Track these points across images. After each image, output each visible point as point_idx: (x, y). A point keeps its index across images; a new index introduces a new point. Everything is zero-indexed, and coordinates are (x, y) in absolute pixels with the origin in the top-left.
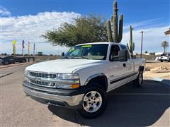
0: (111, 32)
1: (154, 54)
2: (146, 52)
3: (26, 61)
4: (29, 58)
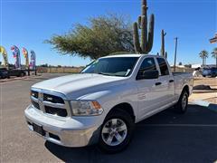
1: (190, 66)
2: (180, 64)
3: (25, 74)
4: (29, 70)
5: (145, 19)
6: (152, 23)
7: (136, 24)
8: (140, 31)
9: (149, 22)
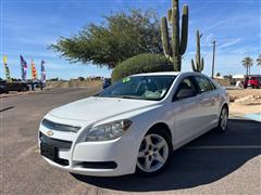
0: (168, 39)
1: (231, 77)
2: (218, 75)
3: (28, 89)
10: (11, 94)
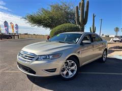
1: (108, 36)
3: (12, 38)
4: (14, 36)
5: (83, 4)
6: (88, 6)
7: (77, 7)
8: (80, 11)
9: (86, 5)
10: (3, 40)
